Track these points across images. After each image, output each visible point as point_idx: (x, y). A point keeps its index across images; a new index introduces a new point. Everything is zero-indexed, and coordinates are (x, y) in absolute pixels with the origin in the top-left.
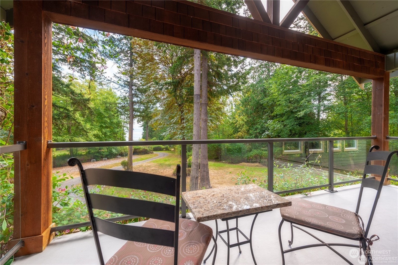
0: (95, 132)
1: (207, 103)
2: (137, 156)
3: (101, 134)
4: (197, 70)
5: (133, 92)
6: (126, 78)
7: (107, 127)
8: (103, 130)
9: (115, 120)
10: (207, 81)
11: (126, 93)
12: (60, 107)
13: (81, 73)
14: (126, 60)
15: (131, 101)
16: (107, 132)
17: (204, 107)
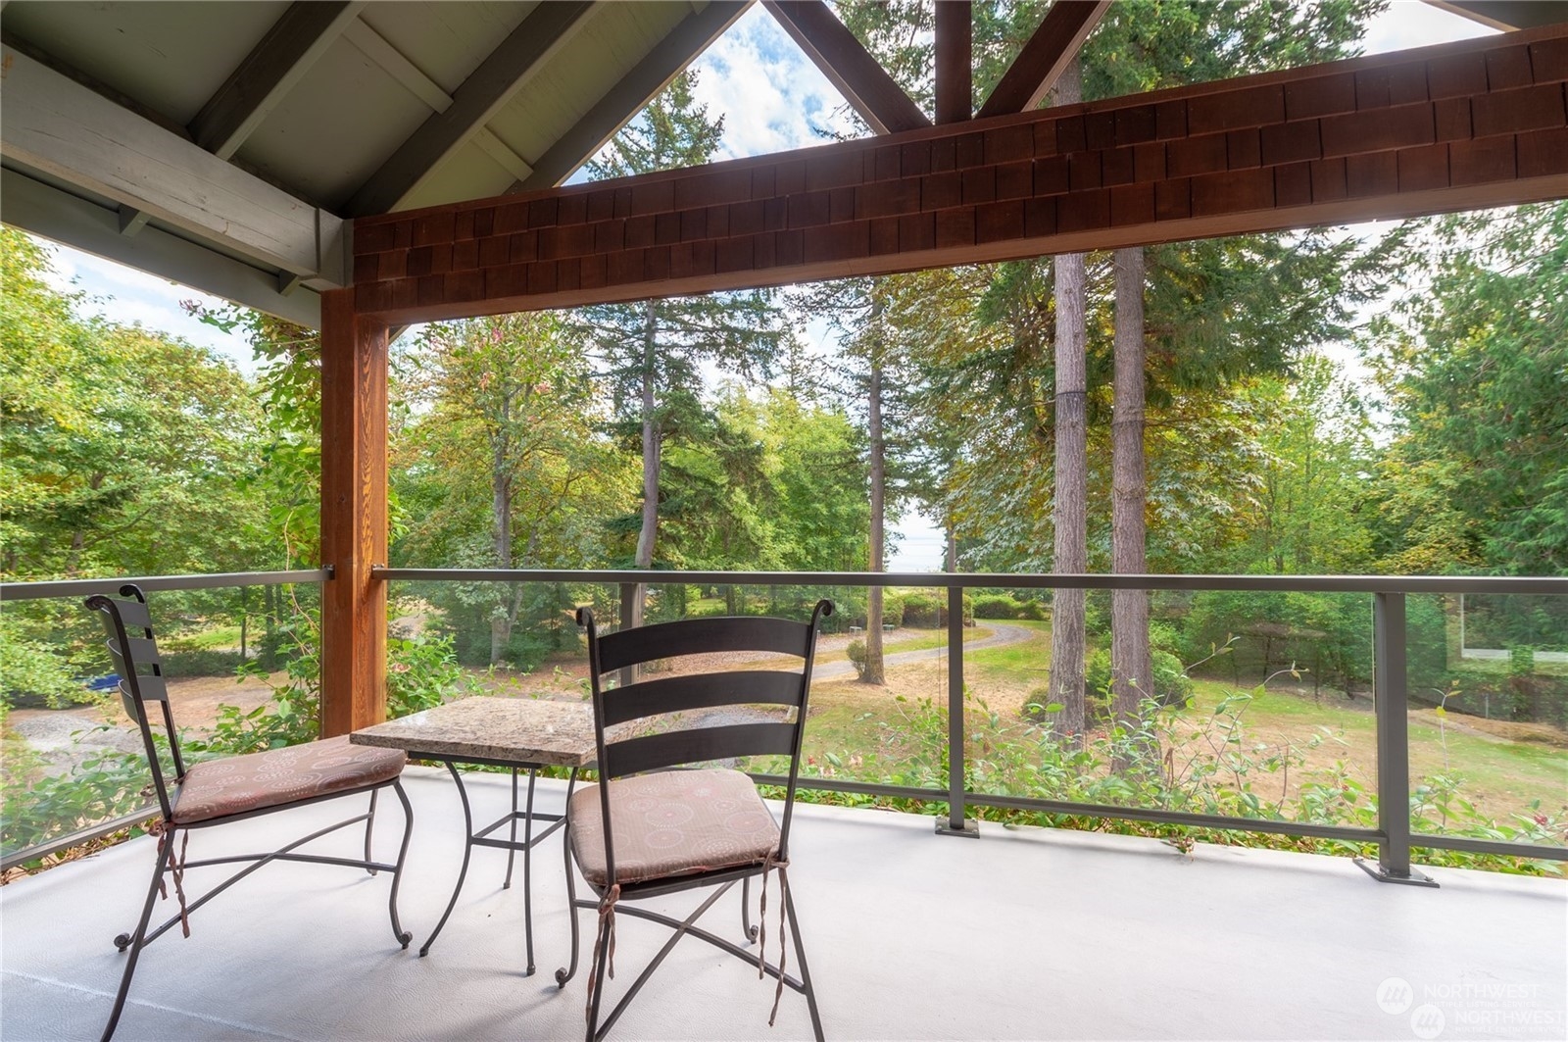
0: (787, 547)
1: (1139, 418)
2: (916, 631)
3: (803, 552)
4: (1069, 292)
5: (884, 410)
6: (858, 366)
7: (820, 531)
8: (810, 541)
9: (843, 507)
10: (1138, 324)
11: (863, 417)
12: (697, 478)
13: (744, 374)
14: (862, 306)
15: (876, 441)
16: (820, 548)
17: (1127, 439)
